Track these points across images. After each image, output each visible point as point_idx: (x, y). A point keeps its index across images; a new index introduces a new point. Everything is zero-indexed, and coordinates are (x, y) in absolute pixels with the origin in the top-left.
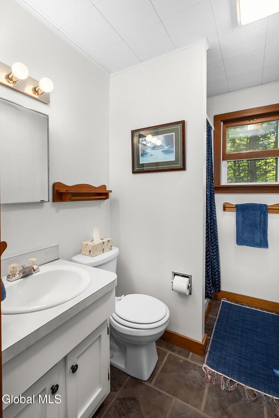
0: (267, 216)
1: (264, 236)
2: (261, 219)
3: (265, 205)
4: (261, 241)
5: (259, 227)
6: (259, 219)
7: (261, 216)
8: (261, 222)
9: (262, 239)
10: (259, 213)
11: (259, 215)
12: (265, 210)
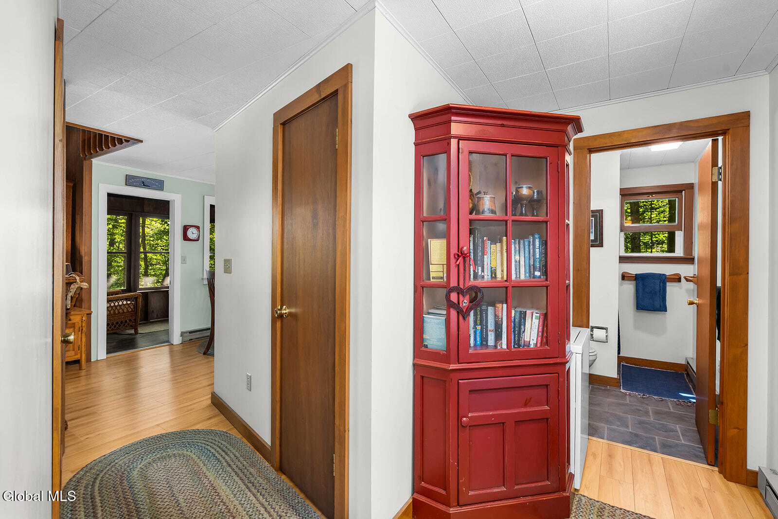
0: (666, 284)
1: (663, 301)
2: (660, 287)
3: (664, 274)
4: (660, 306)
5: (658, 294)
6: (659, 287)
7: (660, 284)
8: (660, 290)
9: (662, 304)
10: (659, 281)
11: (659, 283)
12: (664, 278)
